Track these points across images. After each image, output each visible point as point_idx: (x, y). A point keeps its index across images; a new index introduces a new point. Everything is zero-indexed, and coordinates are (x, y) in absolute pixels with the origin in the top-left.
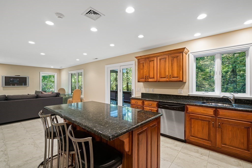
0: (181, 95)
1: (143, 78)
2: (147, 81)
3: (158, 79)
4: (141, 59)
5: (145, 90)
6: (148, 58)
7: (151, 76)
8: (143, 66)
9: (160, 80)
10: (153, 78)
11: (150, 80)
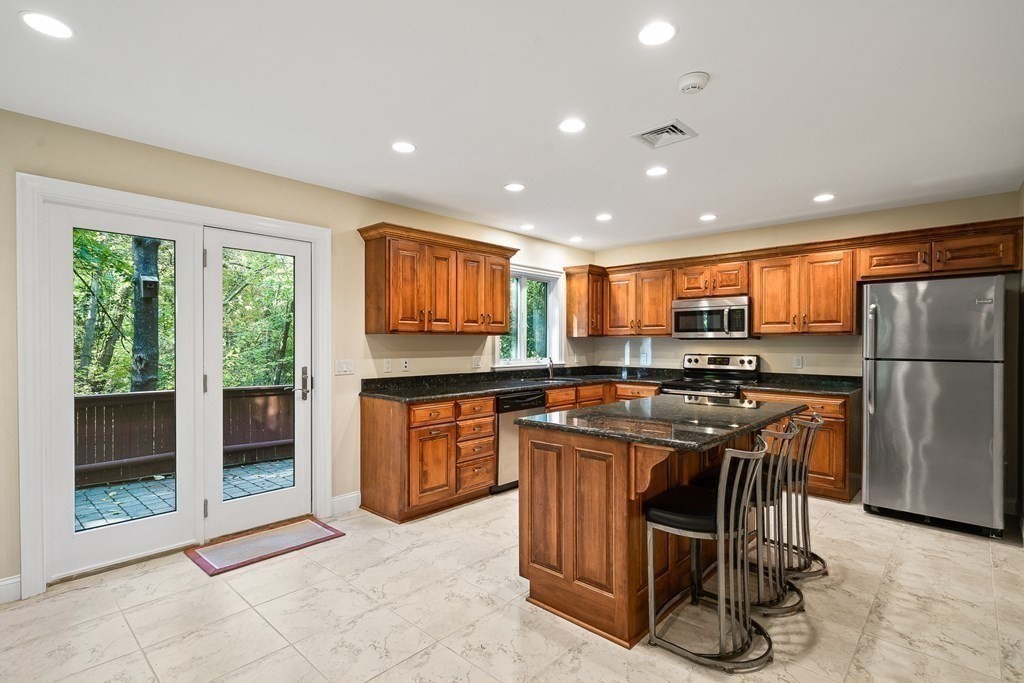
0: (479, 371)
1: (412, 319)
2: (428, 331)
3: (459, 324)
4: (401, 237)
5: (375, 363)
6: (431, 245)
7: (441, 313)
8: (413, 270)
9: (466, 329)
10: (446, 321)
11: (437, 326)
